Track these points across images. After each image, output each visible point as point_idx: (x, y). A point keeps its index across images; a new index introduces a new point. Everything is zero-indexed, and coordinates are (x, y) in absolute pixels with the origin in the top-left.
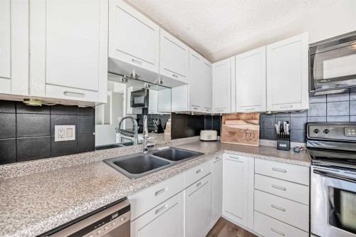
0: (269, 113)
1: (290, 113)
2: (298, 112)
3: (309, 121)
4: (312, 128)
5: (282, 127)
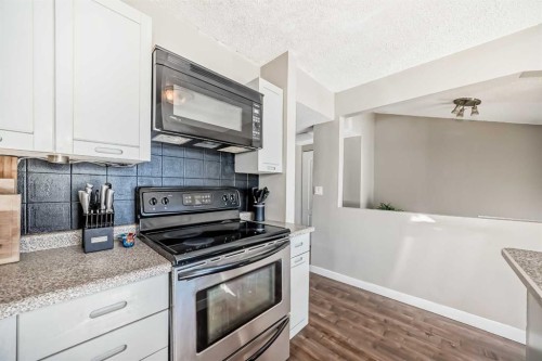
0: (60, 160)
1: (107, 166)
2: (122, 165)
3: (139, 184)
4: (147, 196)
5: (95, 205)
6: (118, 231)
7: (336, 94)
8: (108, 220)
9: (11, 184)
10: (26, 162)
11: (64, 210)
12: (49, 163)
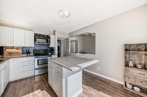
1: (30, 47)
2: (32, 47)
3: (34, 49)
5: (29, 51)
6: (31, 55)
7: (69, 33)
8: (30, 53)
9: (21, 49)
10: (22, 47)
11: (25, 52)
12: (24, 47)
